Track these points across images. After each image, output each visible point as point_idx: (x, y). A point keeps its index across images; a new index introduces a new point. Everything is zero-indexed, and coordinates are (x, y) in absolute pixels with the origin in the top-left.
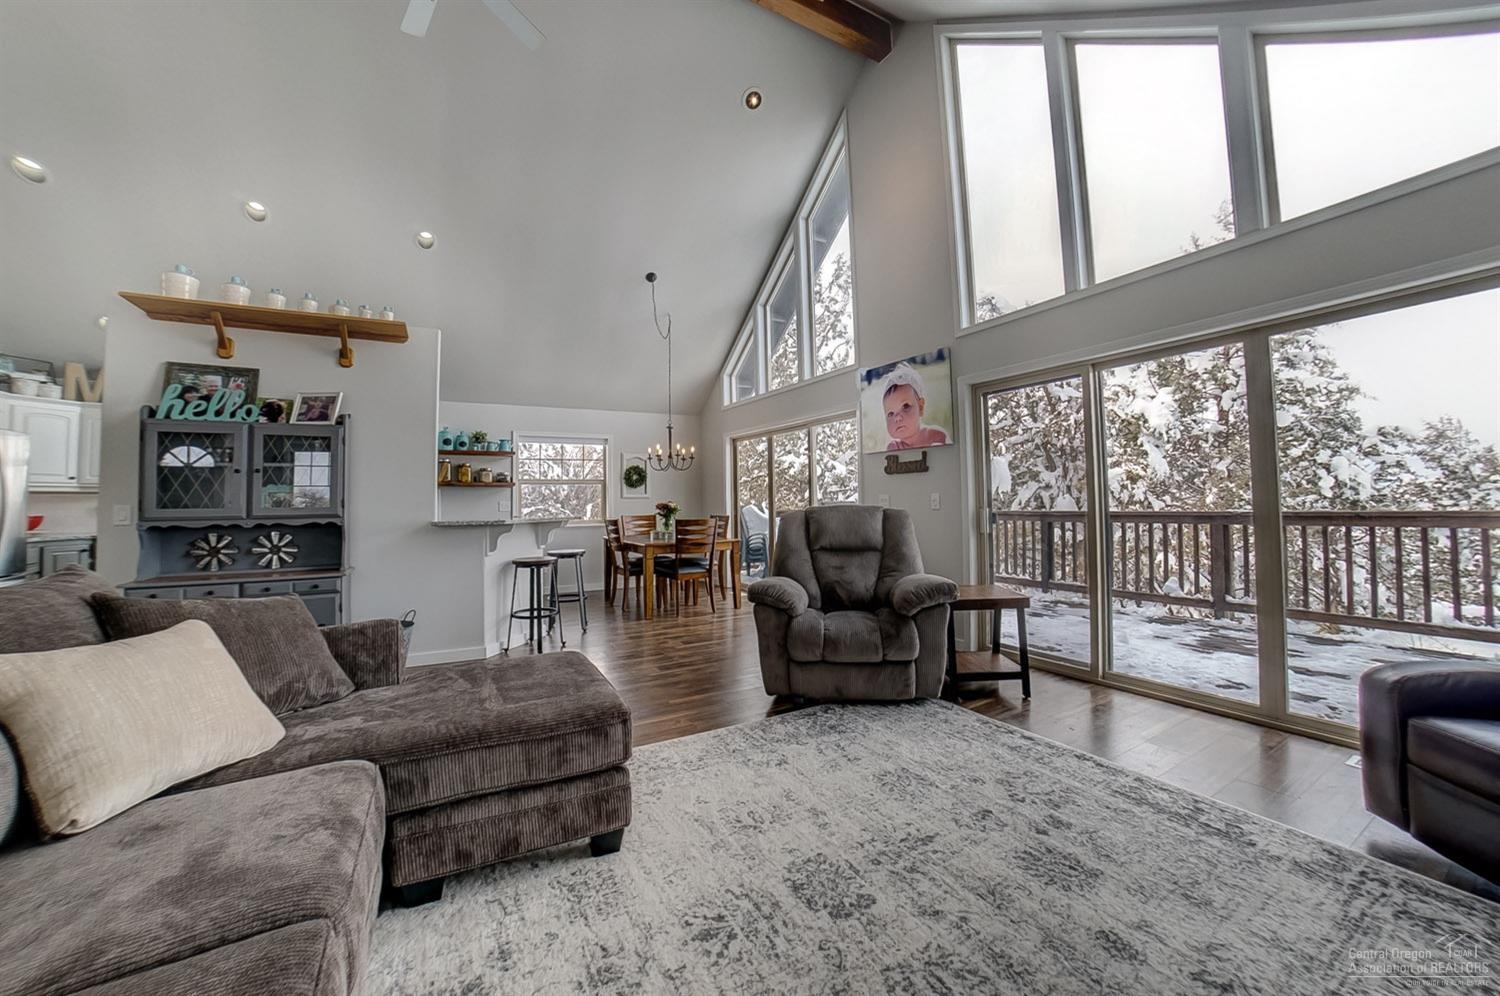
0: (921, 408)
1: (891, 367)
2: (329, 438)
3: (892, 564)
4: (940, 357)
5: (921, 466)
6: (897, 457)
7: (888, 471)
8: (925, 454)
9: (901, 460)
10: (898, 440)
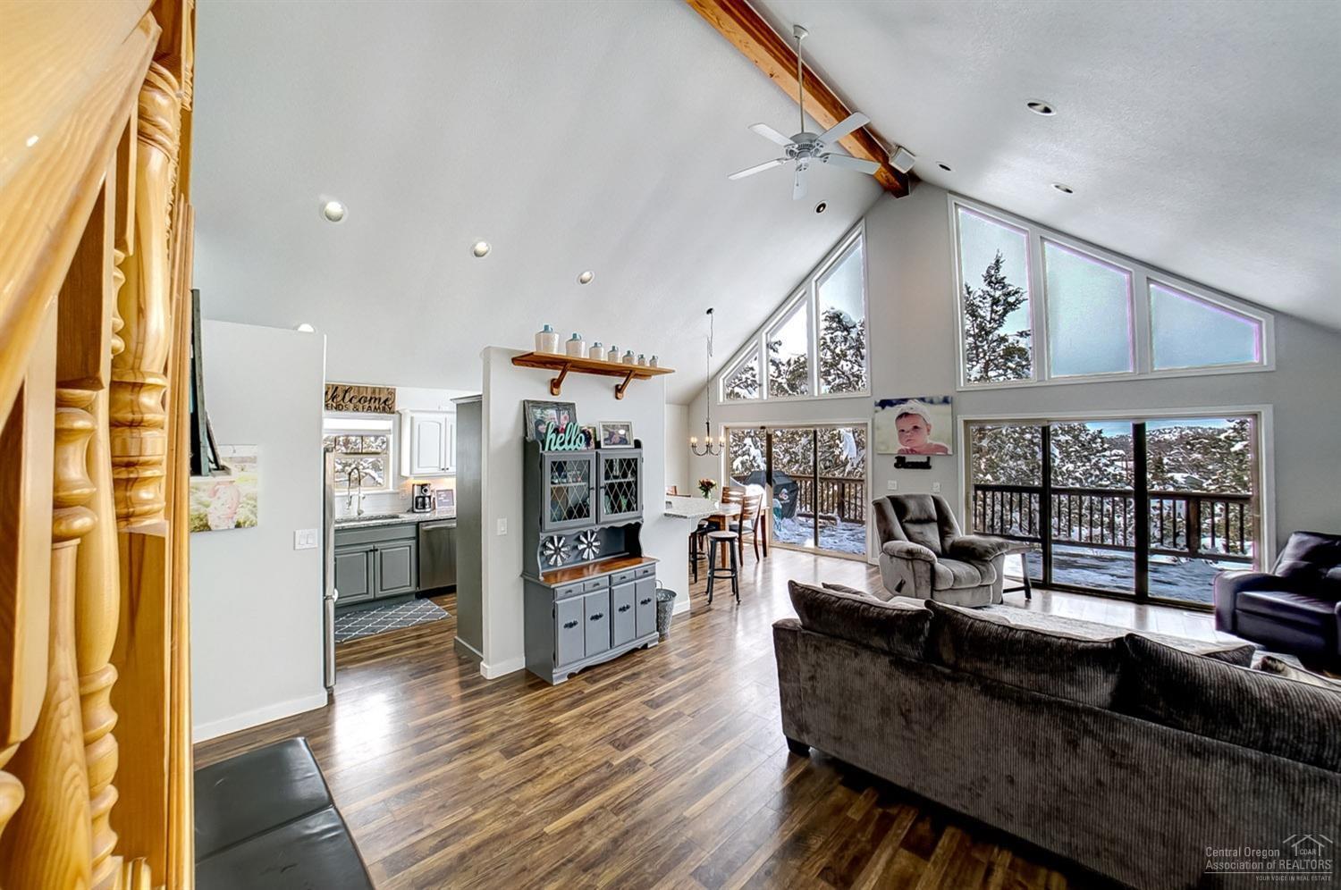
0: (929, 430)
1: (904, 401)
2: (636, 459)
3: (947, 529)
4: (946, 401)
5: (925, 466)
6: (904, 458)
7: (896, 466)
8: (929, 458)
9: (907, 460)
10: (908, 448)
